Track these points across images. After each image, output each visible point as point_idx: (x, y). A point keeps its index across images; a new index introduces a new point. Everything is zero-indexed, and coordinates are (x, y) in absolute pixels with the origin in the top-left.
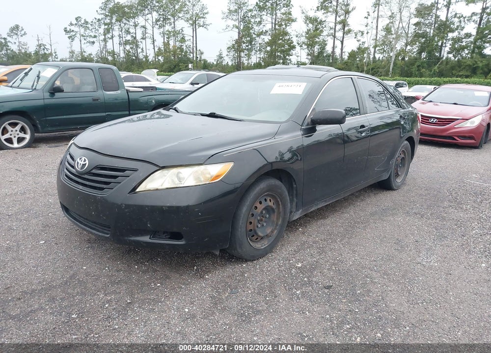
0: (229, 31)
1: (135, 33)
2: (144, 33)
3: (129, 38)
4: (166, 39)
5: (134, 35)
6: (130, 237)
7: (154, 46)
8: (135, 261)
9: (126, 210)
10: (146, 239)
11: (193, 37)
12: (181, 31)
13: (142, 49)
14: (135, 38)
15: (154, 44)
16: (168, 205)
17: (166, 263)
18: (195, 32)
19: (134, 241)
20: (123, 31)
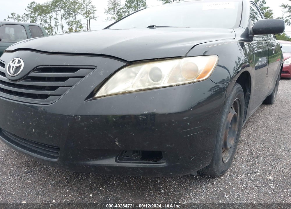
0: (109, 20)
1: (51, 23)
2: (56, 23)
3: (47, 25)
4: (70, 26)
5: (50, 24)
6: (89, 161)
7: (63, 30)
8: (87, 186)
9: (83, 124)
10: (111, 162)
11: (87, 25)
12: (79, 21)
13: (56, 32)
14: (51, 26)
15: (62, 29)
16: (147, 112)
17: (124, 187)
18: (88, 22)
19: (94, 166)
20: (43, 21)
